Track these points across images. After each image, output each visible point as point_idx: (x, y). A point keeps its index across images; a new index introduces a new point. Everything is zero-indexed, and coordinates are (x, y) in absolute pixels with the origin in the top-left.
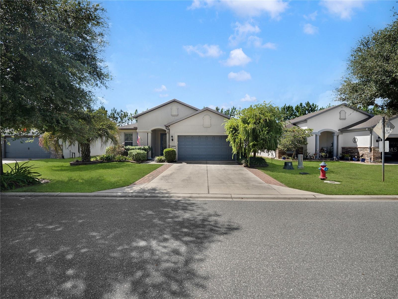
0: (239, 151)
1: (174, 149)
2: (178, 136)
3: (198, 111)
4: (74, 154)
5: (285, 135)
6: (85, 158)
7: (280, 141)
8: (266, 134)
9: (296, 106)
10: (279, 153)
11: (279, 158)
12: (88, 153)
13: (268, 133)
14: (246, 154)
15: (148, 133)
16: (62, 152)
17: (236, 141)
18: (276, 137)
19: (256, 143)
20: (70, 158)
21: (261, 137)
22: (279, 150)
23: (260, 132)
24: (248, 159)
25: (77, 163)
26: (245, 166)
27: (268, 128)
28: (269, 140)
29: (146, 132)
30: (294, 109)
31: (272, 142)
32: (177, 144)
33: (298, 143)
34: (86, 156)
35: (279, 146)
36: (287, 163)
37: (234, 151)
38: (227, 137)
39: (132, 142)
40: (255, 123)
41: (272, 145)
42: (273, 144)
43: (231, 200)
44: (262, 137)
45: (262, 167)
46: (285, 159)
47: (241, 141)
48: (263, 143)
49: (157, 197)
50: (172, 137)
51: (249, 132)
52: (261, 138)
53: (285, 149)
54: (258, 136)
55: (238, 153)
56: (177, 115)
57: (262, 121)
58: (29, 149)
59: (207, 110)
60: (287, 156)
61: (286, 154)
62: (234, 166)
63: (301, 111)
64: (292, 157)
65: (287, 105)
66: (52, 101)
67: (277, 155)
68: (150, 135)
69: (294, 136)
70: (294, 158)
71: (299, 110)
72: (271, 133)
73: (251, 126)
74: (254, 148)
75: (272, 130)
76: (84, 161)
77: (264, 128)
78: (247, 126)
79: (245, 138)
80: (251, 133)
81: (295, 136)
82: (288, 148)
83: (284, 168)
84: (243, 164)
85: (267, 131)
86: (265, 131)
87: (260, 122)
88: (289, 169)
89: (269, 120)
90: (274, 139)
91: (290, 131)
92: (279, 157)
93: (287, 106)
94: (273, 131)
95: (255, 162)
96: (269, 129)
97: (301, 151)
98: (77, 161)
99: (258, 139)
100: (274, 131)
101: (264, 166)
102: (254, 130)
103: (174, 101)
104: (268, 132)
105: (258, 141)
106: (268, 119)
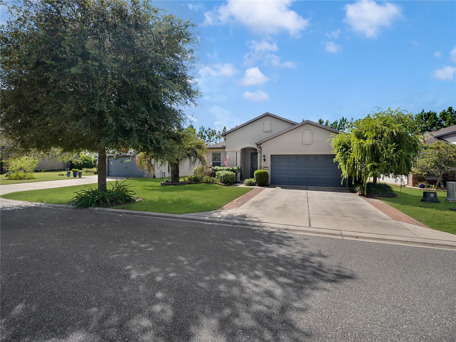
0: (351, 175)
1: (267, 171)
2: (271, 155)
3: (295, 125)
4: (164, 174)
5: (423, 154)
6: (174, 179)
7: (415, 162)
8: (392, 152)
9: (442, 111)
10: (414, 178)
11: (414, 186)
12: (177, 173)
13: (395, 151)
14: (362, 179)
15: (237, 152)
16: (154, 172)
17: (348, 162)
18: (408, 156)
19: (376, 163)
20: (161, 178)
21: (384, 156)
22: (413, 175)
23: (382, 150)
24: (365, 186)
25: (167, 184)
26: (360, 195)
27: (395, 145)
28: (397, 161)
29: (235, 151)
30: (438, 117)
31: (402, 163)
32: (270, 165)
33: (447, 165)
34: (176, 176)
35: (413, 169)
36: (428, 194)
37: (345, 174)
38: (334, 156)
39: (220, 163)
40: (375, 138)
41: (403, 168)
42: (404, 166)
43: (341, 238)
44: (386, 157)
45: (386, 197)
46: (423, 188)
47: (354, 161)
48: (388, 164)
49: (247, 225)
50: (264, 156)
51: (367, 149)
52: (384, 158)
53: (424, 174)
54: (379, 155)
55: (350, 177)
56: (270, 131)
57: (385, 135)
58: (126, 168)
59: (307, 123)
60: (428, 183)
61: (425, 180)
62: (345, 195)
63: (450, 118)
64: (435, 184)
65: (427, 111)
66: (146, 121)
67: (411, 181)
68: (239, 155)
69: (440, 156)
70: (439, 186)
71: (448, 118)
72: (401, 151)
73: (369, 142)
74: (374, 171)
75: (402, 146)
76: (174, 181)
77: (389, 144)
78: (364, 142)
79: (360, 158)
80: (368, 151)
81: (441, 154)
82: (428, 172)
83: (422, 200)
84: (358, 193)
85: (394, 147)
86: (391, 148)
87: (382, 136)
88: (432, 203)
89: (398, 134)
90: (406, 160)
91: (432, 148)
92: (413, 184)
93: (425, 113)
94: (403, 149)
95: (376, 191)
96: (397, 145)
97: (451, 177)
98: (167, 181)
99: (380, 159)
100: (405, 147)
101: (390, 196)
102: (373, 147)
103: (267, 115)
104: (395, 149)
105: (379, 162)
106: (396, 132)
